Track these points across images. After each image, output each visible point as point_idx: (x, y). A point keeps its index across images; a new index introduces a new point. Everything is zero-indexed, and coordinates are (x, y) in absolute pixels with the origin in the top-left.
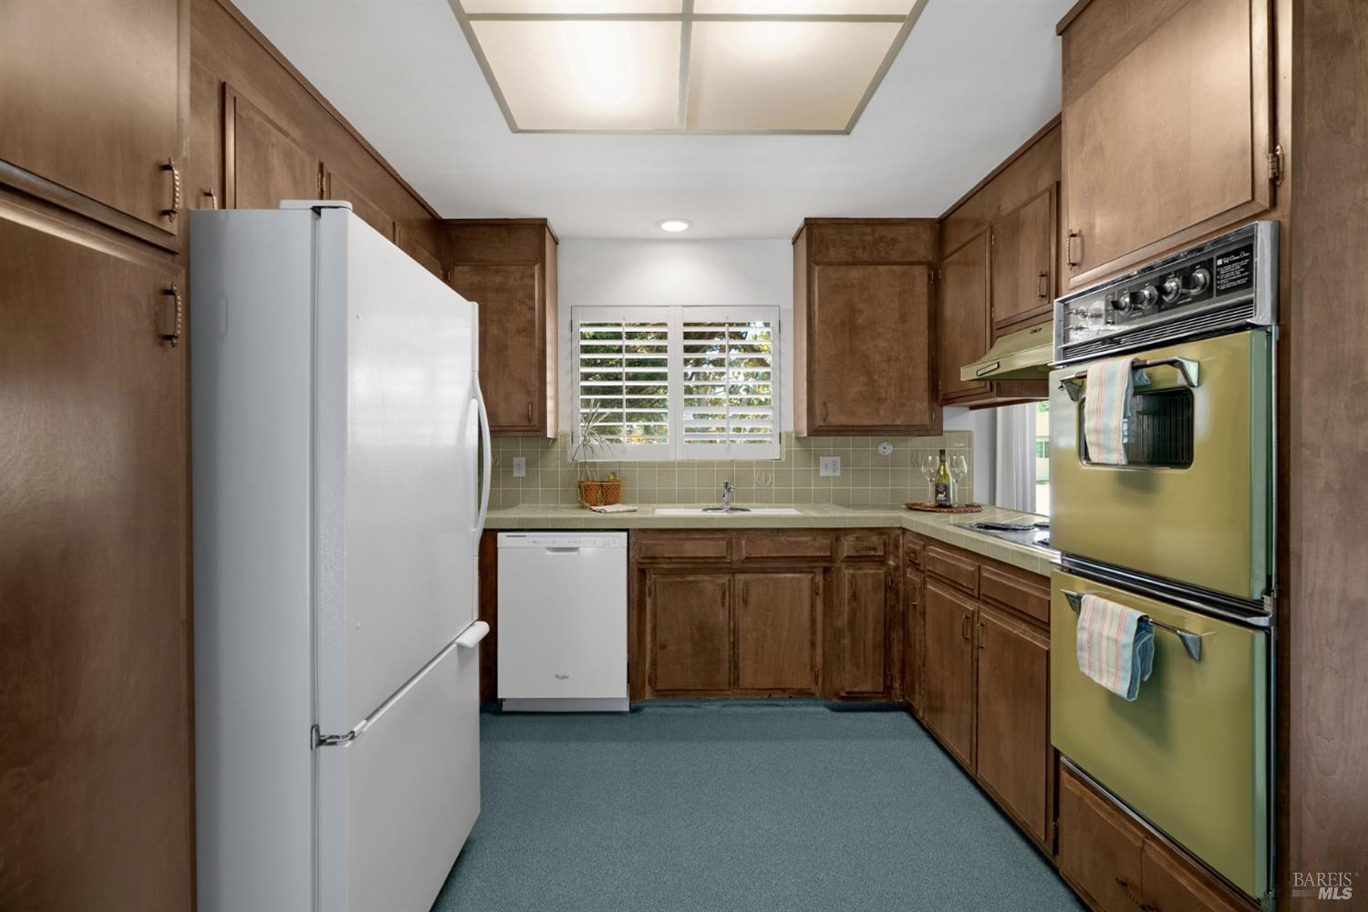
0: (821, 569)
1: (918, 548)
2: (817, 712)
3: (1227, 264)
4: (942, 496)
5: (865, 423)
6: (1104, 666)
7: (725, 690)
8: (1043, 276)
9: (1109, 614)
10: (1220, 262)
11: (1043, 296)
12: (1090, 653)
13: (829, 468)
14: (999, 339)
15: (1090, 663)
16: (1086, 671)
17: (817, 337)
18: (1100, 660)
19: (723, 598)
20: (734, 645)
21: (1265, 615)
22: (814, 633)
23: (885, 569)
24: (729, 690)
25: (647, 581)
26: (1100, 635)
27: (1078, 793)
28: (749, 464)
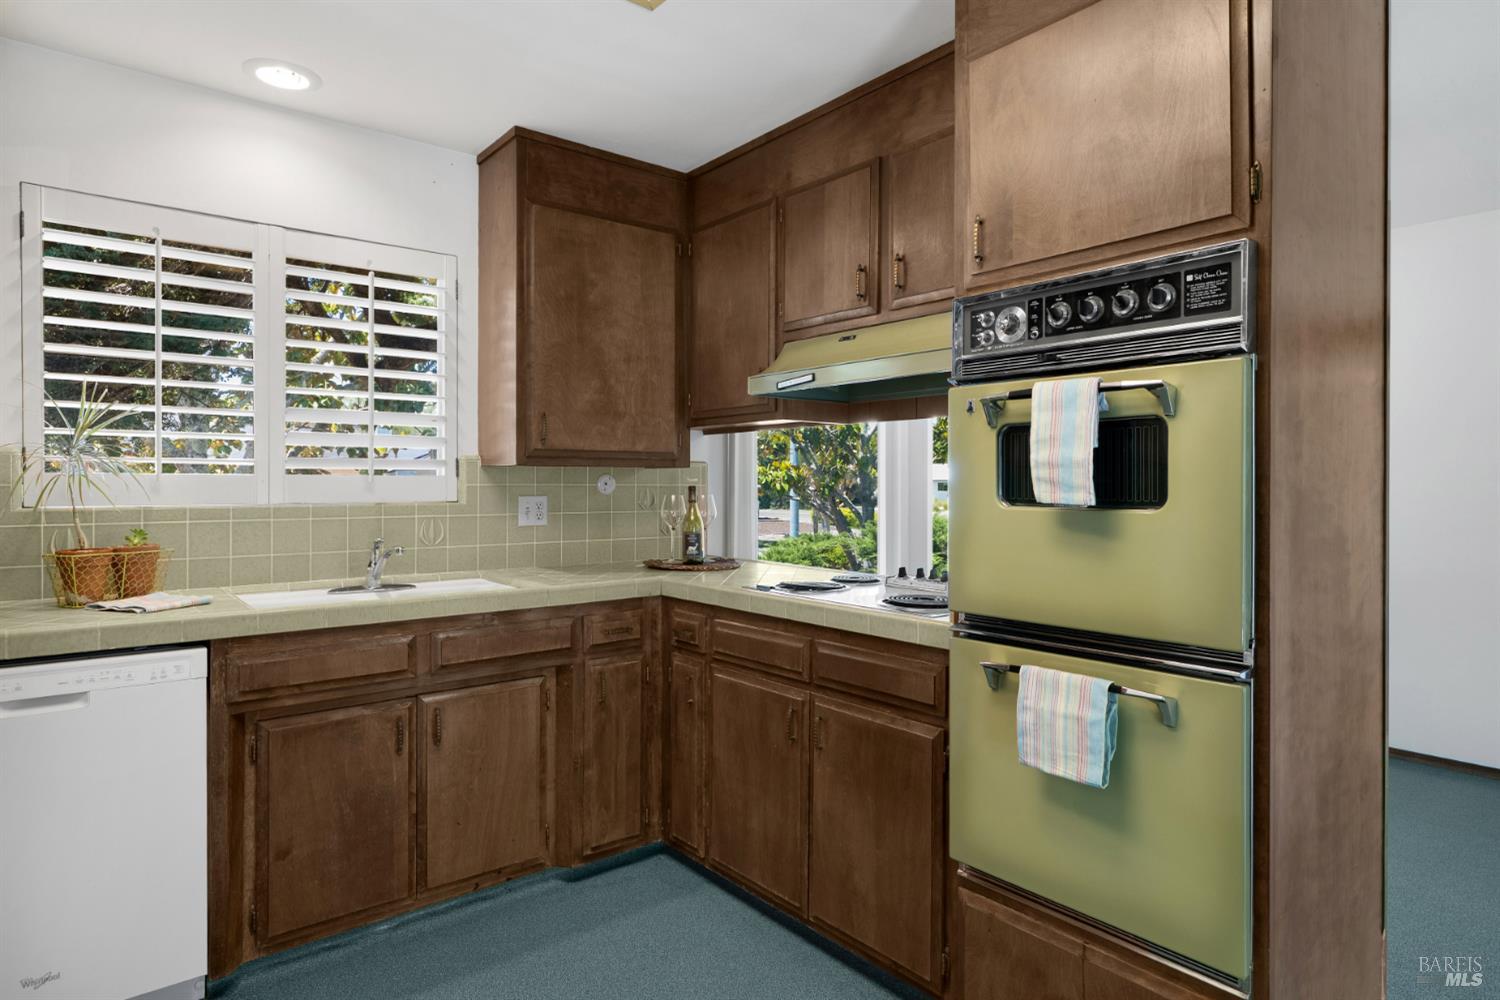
0: (553, 669)
1: (696, 623)
2: (546, 887)
3: (1199, 281)
4: (694, 548)
5: (599, 447)
6: (1060, 752)
7: (404, 899)
8: (861, 270)
9: (1063, 687)
10: (1190, 278)
11: (862, 296)
12: (1036, 738)
13: (531, 514)
14: (787, 344)
15: (1036, 749)
16: (1031, 761)
17: (533, 315)
18: (1053, 744)
19: (399, 742)
20: (418, 819)
21: (1245, 668)
22: (543, 771)
23: (641, 657)
24: (410, 896)
25: (247, 737)
26: (1053, 714)
27: (985, 910)
28: (408, 509)
